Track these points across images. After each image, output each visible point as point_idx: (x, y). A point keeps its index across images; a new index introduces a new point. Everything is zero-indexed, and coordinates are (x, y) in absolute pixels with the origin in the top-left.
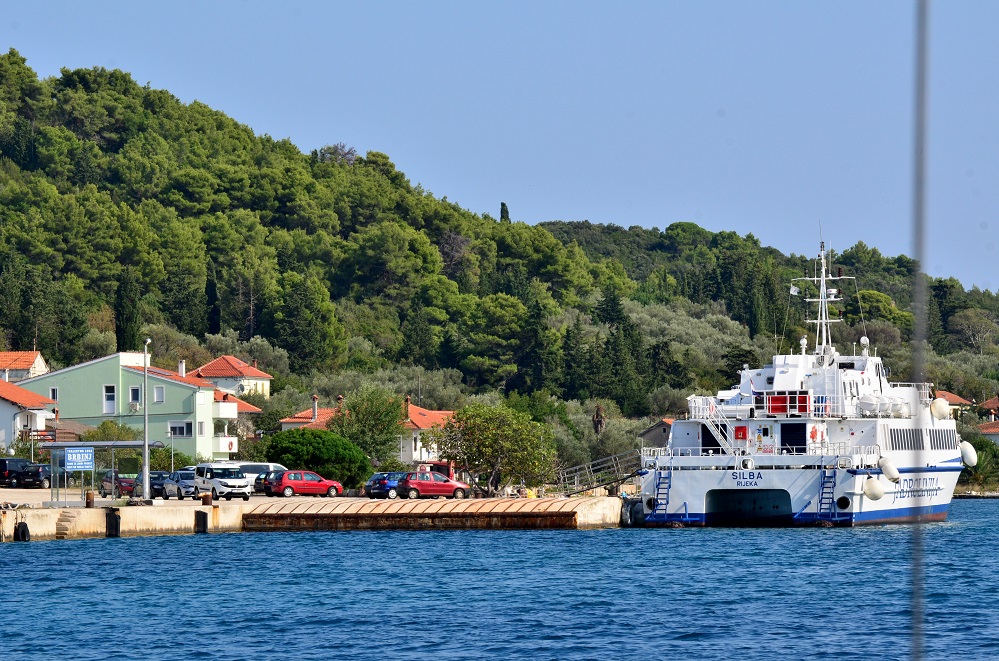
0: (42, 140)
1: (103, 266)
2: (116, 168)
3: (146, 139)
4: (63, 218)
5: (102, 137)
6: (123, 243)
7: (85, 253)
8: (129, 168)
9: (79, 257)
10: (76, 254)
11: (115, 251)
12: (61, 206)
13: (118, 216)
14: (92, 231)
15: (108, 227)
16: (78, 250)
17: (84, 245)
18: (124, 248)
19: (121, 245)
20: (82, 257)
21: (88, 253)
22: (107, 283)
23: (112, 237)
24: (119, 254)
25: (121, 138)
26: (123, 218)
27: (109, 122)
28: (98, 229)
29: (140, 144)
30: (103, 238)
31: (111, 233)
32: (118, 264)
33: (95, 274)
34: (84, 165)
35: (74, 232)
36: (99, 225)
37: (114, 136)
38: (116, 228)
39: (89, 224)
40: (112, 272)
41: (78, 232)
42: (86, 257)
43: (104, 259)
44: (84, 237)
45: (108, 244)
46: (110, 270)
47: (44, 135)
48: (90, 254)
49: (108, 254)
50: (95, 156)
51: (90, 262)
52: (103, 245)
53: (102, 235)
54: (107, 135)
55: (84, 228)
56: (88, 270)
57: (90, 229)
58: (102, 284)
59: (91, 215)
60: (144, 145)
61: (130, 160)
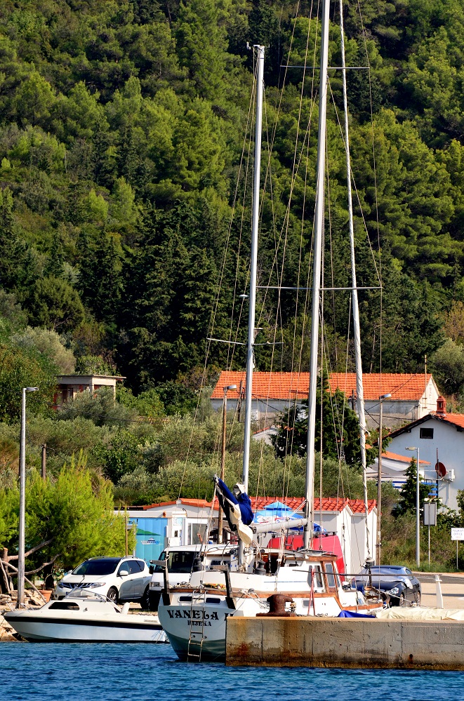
0: (292, 39)
1: (425, 239)
2: (410, 84)
3: (451, 38)
4: (367, 165)
5: (374, 33)
6: (454, 203)
7: (398, 218)
8: (431, 84)
9: (390, 224)
10: (385, 220)
11: (442, 217)
12: (365, 146)
13: (448, 162)
14: (409, 185)
15: (433, 180)
16: (388, 214)
17: (397, 206)
18: (457, 212)
19: (452, 208)
20: (394, 226)
21: (403, 219)
22: (431, 266)
23: (436, 195)
24: (448, 220)
25: (404, 35)
26: (455, 164)
27: (386, 10)
28: (417, 181)
29: (443, 45)
30: (425, 195)
31: (437, 188)
32: (447, 236)
33: (412, 251)
34: (360, 79)
35: (383, 186)
36: (419, 176)
37: (393, 32)
38: (445, 180)
39: (404, 175)
40: (439, 249)
41: (387, 187)
42: (401, 226)
43: (426, 229)
44: (396, 194)
45: (433, 205)
46: (436, 245)
47: (298, 33)
48: (405, 220)
49: (432, 221)
50: (373, 64)
51: (405, 233)
52: (425, 207)
53: (424, 191)
54: (382, 30)
55: (397, 180)
56: (403, 245)
57: (406, 181)
58: (423, 267)
59: (408, 160)
60: (449, 47)
61: (432, 71)
